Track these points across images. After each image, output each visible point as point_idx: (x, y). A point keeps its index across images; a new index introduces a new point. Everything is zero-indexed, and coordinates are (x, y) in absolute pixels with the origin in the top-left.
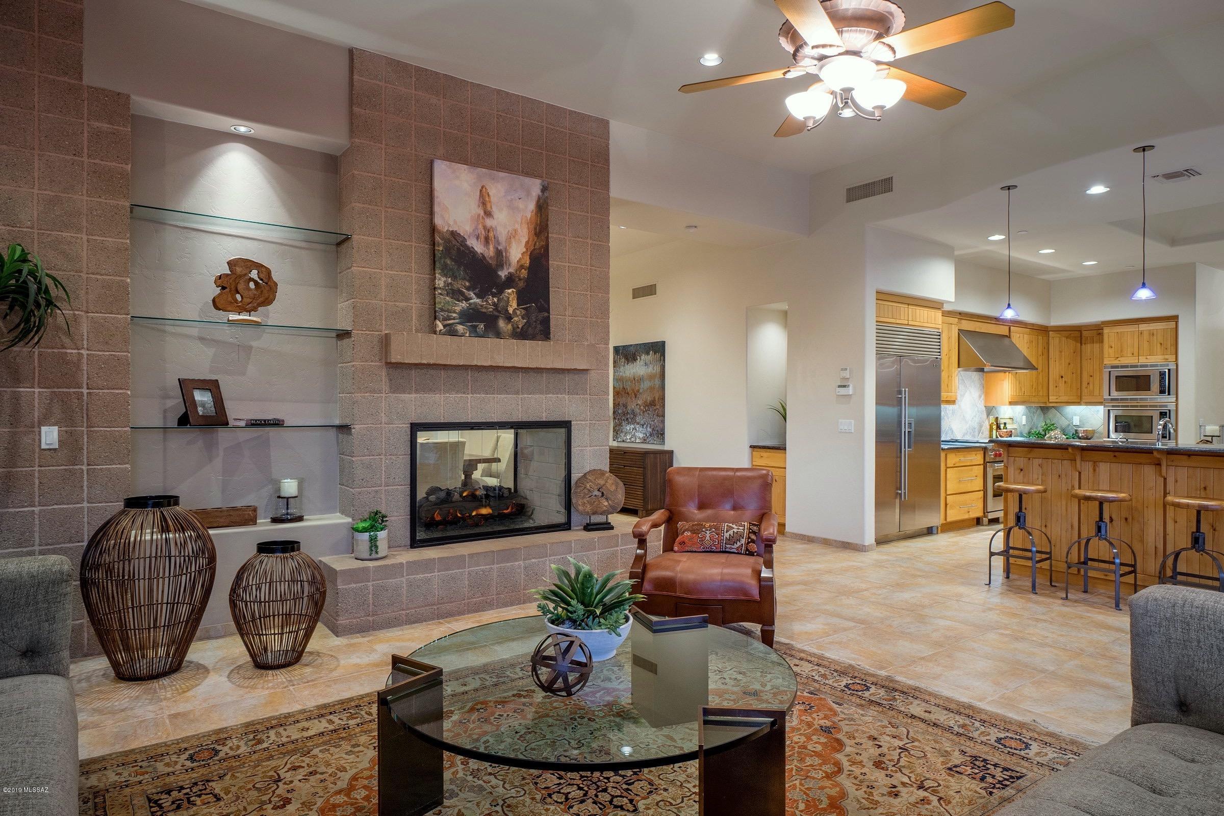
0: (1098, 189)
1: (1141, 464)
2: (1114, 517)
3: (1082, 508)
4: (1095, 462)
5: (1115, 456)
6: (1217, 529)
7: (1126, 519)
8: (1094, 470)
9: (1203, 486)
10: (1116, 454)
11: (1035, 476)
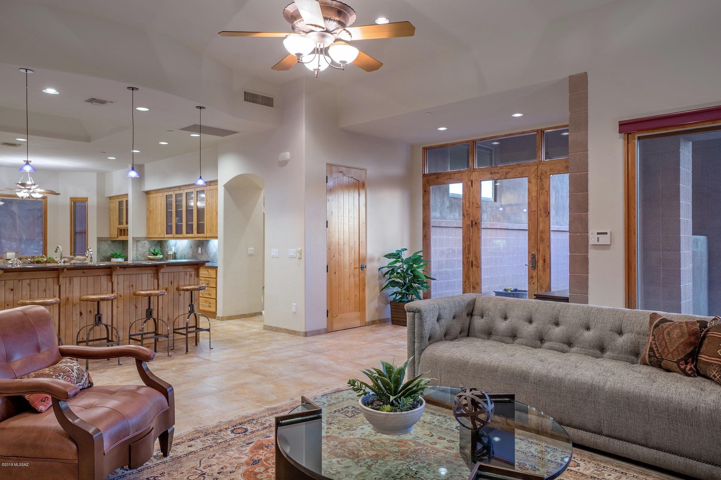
0: (51, 91)
1: (99, 275)
2: (83, 312)
3: (61, 310)
4: (70, 277)
5: (83, 272)
6: (138, 307)
7: (90, 312)
8: (70, 283)
9: (131, 284)
10: (85, 271)
11: (24, 293)
